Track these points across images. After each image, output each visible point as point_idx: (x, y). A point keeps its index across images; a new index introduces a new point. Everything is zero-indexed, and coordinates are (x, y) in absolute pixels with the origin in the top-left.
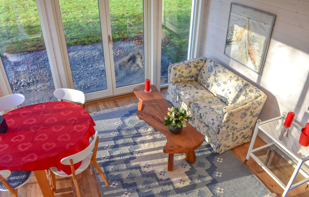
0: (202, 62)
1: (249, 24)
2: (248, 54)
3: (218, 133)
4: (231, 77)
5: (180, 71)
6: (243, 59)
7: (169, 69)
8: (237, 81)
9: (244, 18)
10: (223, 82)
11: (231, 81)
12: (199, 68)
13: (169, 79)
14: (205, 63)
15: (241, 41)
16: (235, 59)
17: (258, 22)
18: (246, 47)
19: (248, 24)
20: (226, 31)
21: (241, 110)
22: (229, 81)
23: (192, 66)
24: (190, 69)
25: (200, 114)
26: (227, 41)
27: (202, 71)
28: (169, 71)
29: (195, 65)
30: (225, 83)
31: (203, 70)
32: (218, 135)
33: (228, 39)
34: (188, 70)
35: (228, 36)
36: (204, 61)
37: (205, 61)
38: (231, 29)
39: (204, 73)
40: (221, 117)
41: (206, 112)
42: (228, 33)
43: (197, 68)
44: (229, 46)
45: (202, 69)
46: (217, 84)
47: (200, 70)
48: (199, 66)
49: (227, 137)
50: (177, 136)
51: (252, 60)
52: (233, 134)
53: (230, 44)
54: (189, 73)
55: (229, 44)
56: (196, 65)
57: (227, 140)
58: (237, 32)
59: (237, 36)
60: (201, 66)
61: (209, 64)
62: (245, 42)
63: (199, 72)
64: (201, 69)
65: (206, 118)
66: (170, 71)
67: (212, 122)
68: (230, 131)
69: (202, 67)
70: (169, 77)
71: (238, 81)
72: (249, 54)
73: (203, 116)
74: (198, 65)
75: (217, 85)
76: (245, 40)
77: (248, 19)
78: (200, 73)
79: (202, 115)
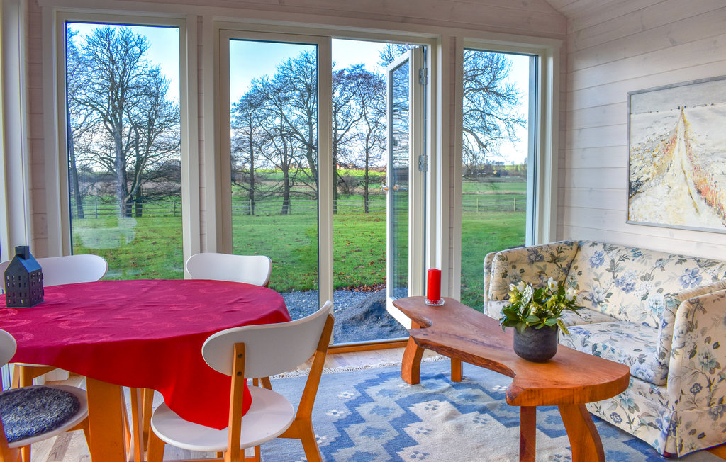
0: (572, 249)
1: (684, 121)
2: (695, 195)
3: (662, 382)
4: (661, 260)
5: (514, 267)
6: (683, 213)
7: (485, 264)
8: (681, 263)
9: (668, 112)
10: (639, 277)
11: (663, 269)
12: (564, 264)
13: (485, 291)
14: (579, 252)
15: (671, 169)
16: (662, 222)
17: (709, 107)
18: (686, 179)
19: (681, 123)
20: (626, 165)
21: (722, 297)
22: (658, 271)
23: (548, 257)
24: (541, 264)
25: (595, 346)
26: (630, 185)
27: (573, 272)
28: (485, 270)
29: (552, 255)
30: (646, 278)
31: (576, 268)
32: (662, 390)
33: (632, 180)
34: (537, 266)
35: (632, 173)
36: (574, 247)
37: (579, 248)
38: (637, 152)
39: (580, 273)
40: (667, 324)
41: (611, 339)
42: (630, 165)
43: (559, 264)
44: (639, 197)
45: (573, 266)
46: (624, 286)
47: (567, 271)
48: (564, 259)
49: (695, 393)
51: (710, 205)
52: (709, 386)
53: (639, 190)
54: (540, 276)
55: (637, 192)
56: (556, 253)
57: (694, 406)
58: (655, 153)
59: (657, 164)
60: (569, 259)
61: (588, 252)
62: (682, 168)
63: (564, 276)
64: (569, 268)
65: (613, 350)
66: (489, 268)
67: (635, 355)
68: (700, 368)
69: (573, 261)
70: (485, 286)
71: (683, 263)
72: (699, 192)
73: (605, 347)
74: (562, 255)
75: (624, 289)
76: (681, 162)
77: (680, 110)
78: (569, 278)
79: (599, 349)
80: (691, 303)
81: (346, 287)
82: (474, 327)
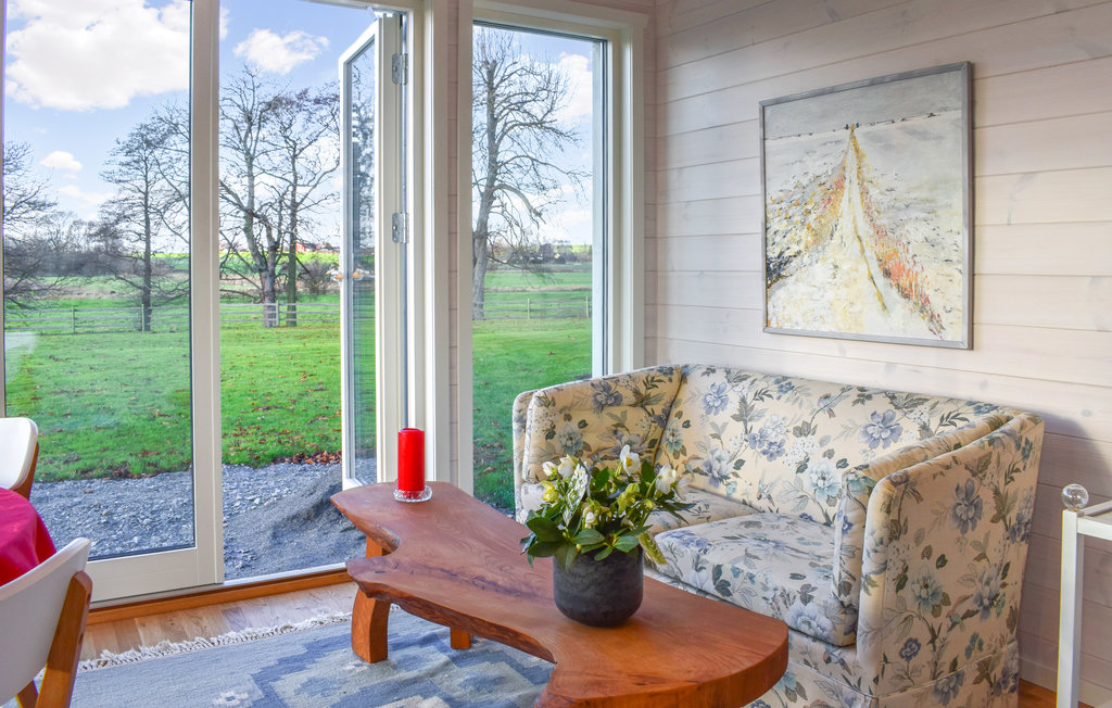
0: (671, 380)
1: (857, 150)
2: (881, 280)
3: (847, 640)
4: (827, 397)
5: (568, 418)
6: (861, 312)
7: (515, 414)
8: (863, 402)
9: (829, 135)
10: (791, 428)
11: (831, 414)
12: (658, 409)
13: (516, 465)
14: (684, 386)
15: (837, 234)
16: (825, 329)
17: (899, 124)
18: (863, 251)
19: (852, 152)
20: (759, 229)
21: (948, 467)
22: (823, 417)
23: (628, 396)
24: (617, 411)
25: (718, 570)
26: (767, 265)
27: (674, 423)
28: (515, 426)
29: (636, 393)
30: (803, 431)
31: (679, 415)
32: (848, 656)
33: (770, 255)
34: (611, 415)
35: (770, 242)
36: (675, 377)
37: (683, 378)
38: (778, 206)
39: (687, 425)
40: (850, 525)
41: (747, 555)
42: (767, 229)
43: (649, 408)
44: (785, 285)
45: (674, 411)
46: (765, 447)
47: (663, 421)
48: (658, 399)
49: (908, 658)
50: (612, 637)
51: (906, 296)
52: (932, 641)
53: (783, 273)
54: (615, 432)
55: (779, 276)
56: (643, 390)
57: (908, 682)
58: (809, 207)
59: (813, 226)
60: (667, 399)
61: (699, 384)
62: (856, 232)
63: (660, 430)
64: (668, 416)
65: (751, 577)
66: (522, 421)
67: (794, 587)
68: (916, 610)
69: (673, 403)
70: (516, 455)
71: (867, 401)
72: (887, 274)
73: (736, 572)
74: (653, 392)
75: (764, 453)
76: (854, 221)
77: (850, 130)
78: (668, 433)
79: (726, 575)
80: (895, 484)
81: (290, 456)
82: (483, 547)
